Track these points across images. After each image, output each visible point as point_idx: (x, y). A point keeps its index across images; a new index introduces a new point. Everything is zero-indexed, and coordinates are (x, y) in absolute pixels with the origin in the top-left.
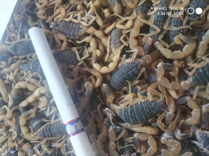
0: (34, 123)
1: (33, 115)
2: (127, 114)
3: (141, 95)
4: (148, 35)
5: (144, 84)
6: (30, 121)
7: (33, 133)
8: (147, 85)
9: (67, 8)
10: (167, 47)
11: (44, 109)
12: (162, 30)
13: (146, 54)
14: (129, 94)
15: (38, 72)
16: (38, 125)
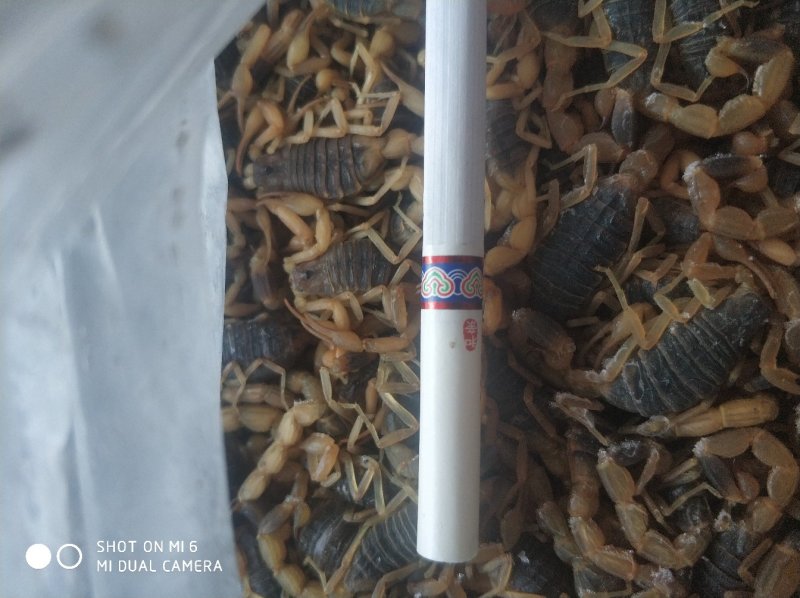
0: (315, 543)
1: (302, 516)
2: (646, 387)
3: (668, 300)
4: (610, 83)
5: (663, 259)
6: (298, 539)
7: (328, 579)
8: (674, 257)
9: (279, 97)
10: (693, 100)
11: (336, 476)
12: (653, 48)
13: (628, 150)
14: (625, 313)
15: (262, 357)
16: (332, 542)
